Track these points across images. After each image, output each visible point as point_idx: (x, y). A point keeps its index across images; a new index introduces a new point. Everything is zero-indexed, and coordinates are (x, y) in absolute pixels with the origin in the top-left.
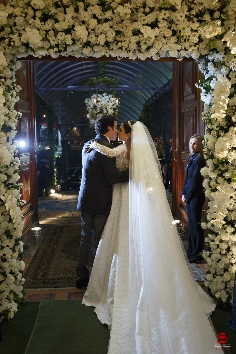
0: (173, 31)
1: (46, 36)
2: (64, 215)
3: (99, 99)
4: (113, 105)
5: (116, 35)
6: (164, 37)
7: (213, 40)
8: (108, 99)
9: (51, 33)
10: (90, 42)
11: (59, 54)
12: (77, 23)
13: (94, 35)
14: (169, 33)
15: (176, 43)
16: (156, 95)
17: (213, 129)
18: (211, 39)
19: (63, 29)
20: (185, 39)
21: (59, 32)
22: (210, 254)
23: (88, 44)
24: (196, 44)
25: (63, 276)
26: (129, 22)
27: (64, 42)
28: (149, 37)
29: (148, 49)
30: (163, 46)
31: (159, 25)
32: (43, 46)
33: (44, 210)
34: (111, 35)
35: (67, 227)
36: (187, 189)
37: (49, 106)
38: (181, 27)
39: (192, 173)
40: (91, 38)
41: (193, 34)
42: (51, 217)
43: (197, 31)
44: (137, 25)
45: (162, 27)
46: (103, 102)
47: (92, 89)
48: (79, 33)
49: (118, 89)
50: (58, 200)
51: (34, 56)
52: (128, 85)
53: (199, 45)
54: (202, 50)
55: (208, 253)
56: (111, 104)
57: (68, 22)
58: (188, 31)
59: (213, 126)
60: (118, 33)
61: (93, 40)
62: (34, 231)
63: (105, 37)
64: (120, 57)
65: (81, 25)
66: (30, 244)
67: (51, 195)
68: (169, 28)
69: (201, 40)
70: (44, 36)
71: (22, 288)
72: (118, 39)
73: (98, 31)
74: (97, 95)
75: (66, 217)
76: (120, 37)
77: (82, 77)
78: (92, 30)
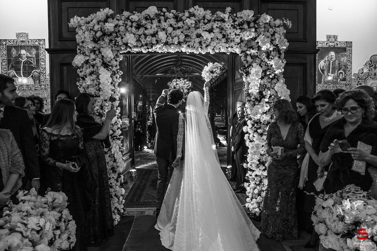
0: (223, 34)
1: (139, 38)
2: (153, 163)
3: (178, 82)
4: (187, 87)
5: (185, 37)
6: (218, 39)
7: (250, 41)
8: (184, 82)
9: (143, 36)
10: (168, 42)
11: (148, 50)
12: (159, 30)
13: (170, 38)
14: (220, 36)
15: (225, 43)
16: (218, 80)
17: (251, 100)
18: (248, 40)
19: (150, 34)
20: (231, 40)
21: (148, 35)
22: (249, 185)
23: (166, 44)
24: (239, 43)
25: (151, 201)
26: (194, 29)
27: (151, 42)
28: (207, 39)
29: (207, 46)
30: (217, 44)
31: (214, 31)
32: (137, 45)
33: (139, 159)
34: (182, 37)
35: (154, 170)
36: (235, 142)
37: (143, 88)
38: (228, 32)
39: (239, 131)
40: (169, 39)
41: (237, 37)
42: (144, 164)
43: (239, 35)
44: (199, 31)
45: (215, 32)
46: (180, 84)
47: (173, 76)
48: (161, 36)
49: (191, 76)
50: (149, 153)
51: (131, 51)
52: (199, 73)
53: (241, 44)
54: (243, 48)
55: (248, 184)
56: (186, 86)
57: (153, 29)
58: (233, 35)
59: (251, 98)
60: (187, 36)
61: (170, 41)
62: (132, 172)
63: (178, 39)
64: (188, 52)
65: (162, 31)
66: (129, 181)
67: (144, 150)
68: (221, 33)
69: (242, 41)
70: (138, 39)
71: (123, 207)
72: (187, 40)
73: (173, 35)
74: (176, 80)
75: (154, 164)
76: (188, 39)
77: (167, 67)
78: (169, 34)
